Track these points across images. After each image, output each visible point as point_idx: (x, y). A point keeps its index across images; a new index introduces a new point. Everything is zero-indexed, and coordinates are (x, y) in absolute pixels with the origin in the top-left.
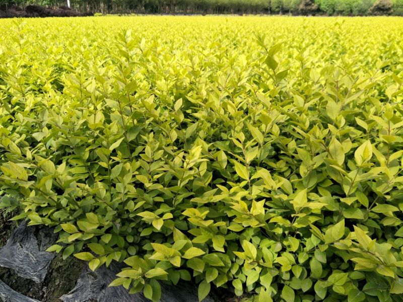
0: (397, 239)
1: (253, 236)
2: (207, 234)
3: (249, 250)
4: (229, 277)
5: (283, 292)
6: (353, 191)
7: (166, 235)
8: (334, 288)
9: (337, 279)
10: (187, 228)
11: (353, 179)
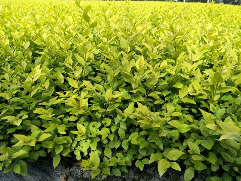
0: (163, 111)
1: (84, 122)
2: (54, 125)
3: (81, 129)
4: (71, 149)
5: (105, 152)
6: (137, 86)
7: (27, 131)
8: (132, 142)
9: (133, 136)
10: (40, 124)
11: (136, 79)
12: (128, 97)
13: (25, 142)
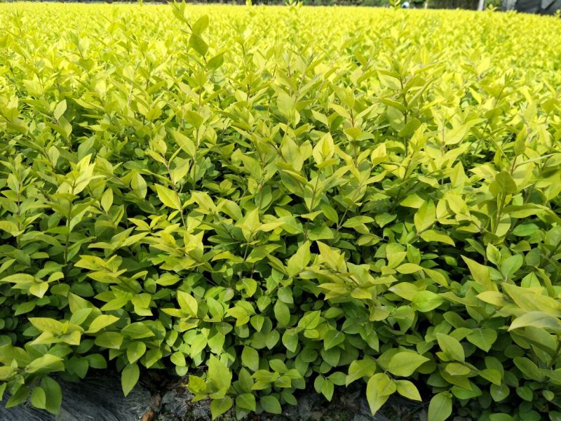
0: (378, 262)
1: (194, 287)
2: (123, 294)
3: (186, 303)
4: (164, 351)
5: (243, 356)
6: (316, 204)
7: (60, 309)
8: (306, 334)
9: (309, 321)
10: (92, 294)
11: (314, 187)
12: (297, 229)
13: (55, 335)
